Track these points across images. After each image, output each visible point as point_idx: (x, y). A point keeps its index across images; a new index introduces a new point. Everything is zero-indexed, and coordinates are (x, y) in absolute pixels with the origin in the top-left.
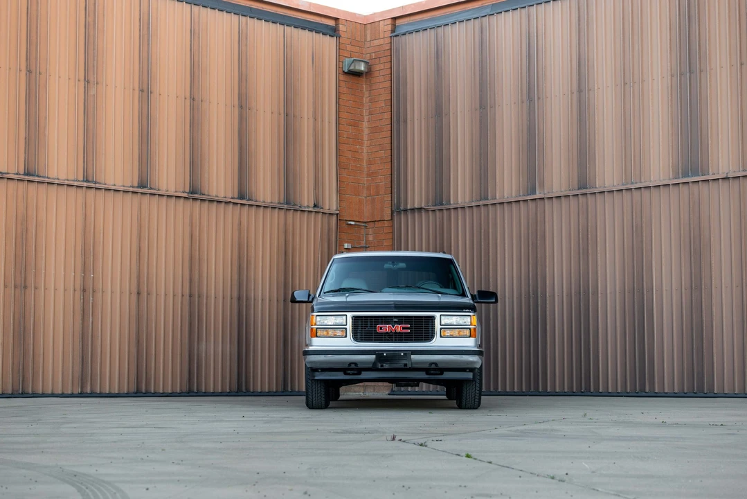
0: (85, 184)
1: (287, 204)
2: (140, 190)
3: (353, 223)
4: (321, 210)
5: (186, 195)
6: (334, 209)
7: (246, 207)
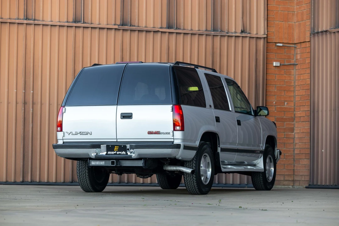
0: (25, 22)
1: (214, 31)
2: (75, 25)
3: (281, 45)
4: (249, 35)
5: (116, 27)
6: (262, 33)
7: (174, 35)
